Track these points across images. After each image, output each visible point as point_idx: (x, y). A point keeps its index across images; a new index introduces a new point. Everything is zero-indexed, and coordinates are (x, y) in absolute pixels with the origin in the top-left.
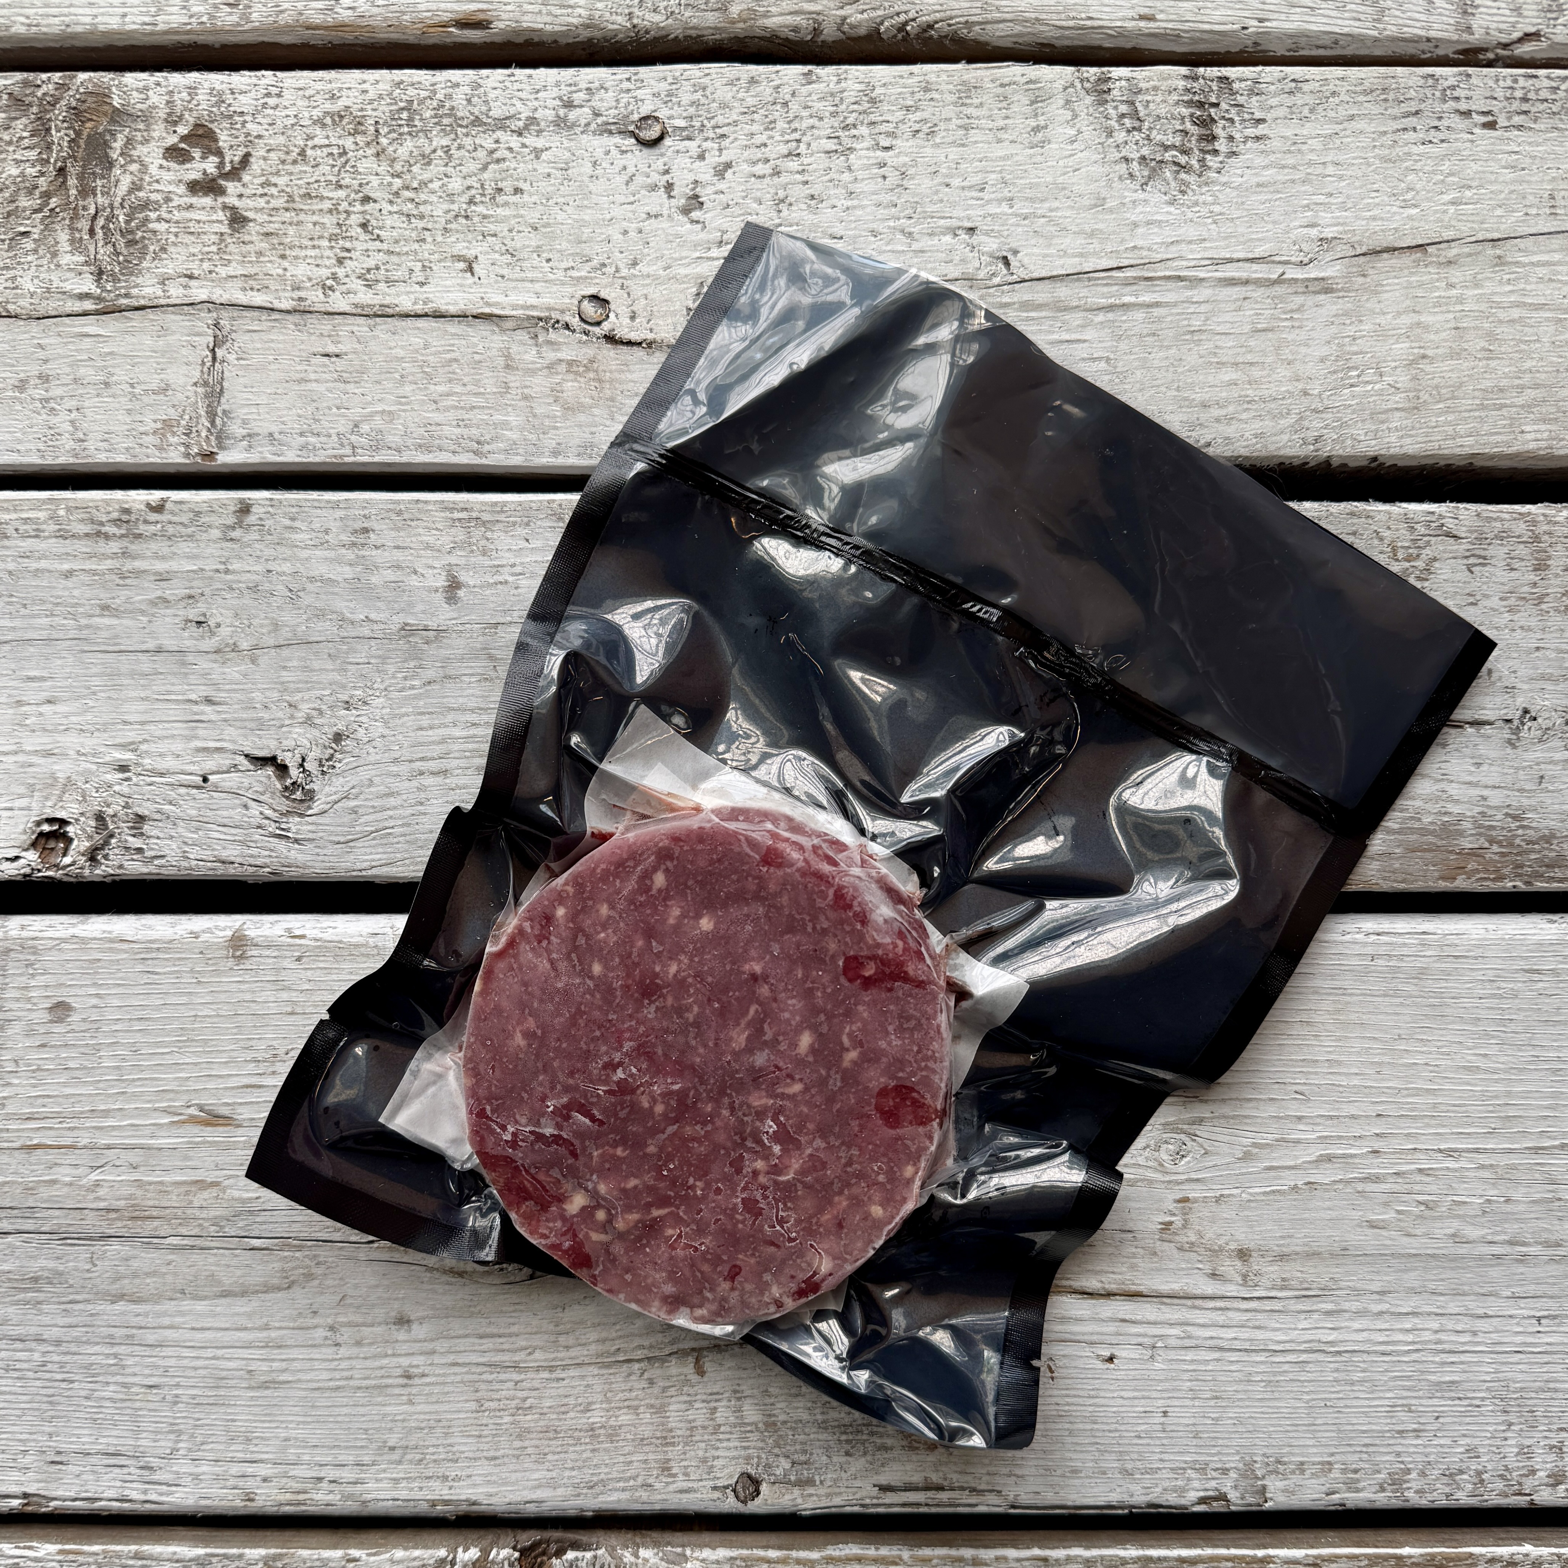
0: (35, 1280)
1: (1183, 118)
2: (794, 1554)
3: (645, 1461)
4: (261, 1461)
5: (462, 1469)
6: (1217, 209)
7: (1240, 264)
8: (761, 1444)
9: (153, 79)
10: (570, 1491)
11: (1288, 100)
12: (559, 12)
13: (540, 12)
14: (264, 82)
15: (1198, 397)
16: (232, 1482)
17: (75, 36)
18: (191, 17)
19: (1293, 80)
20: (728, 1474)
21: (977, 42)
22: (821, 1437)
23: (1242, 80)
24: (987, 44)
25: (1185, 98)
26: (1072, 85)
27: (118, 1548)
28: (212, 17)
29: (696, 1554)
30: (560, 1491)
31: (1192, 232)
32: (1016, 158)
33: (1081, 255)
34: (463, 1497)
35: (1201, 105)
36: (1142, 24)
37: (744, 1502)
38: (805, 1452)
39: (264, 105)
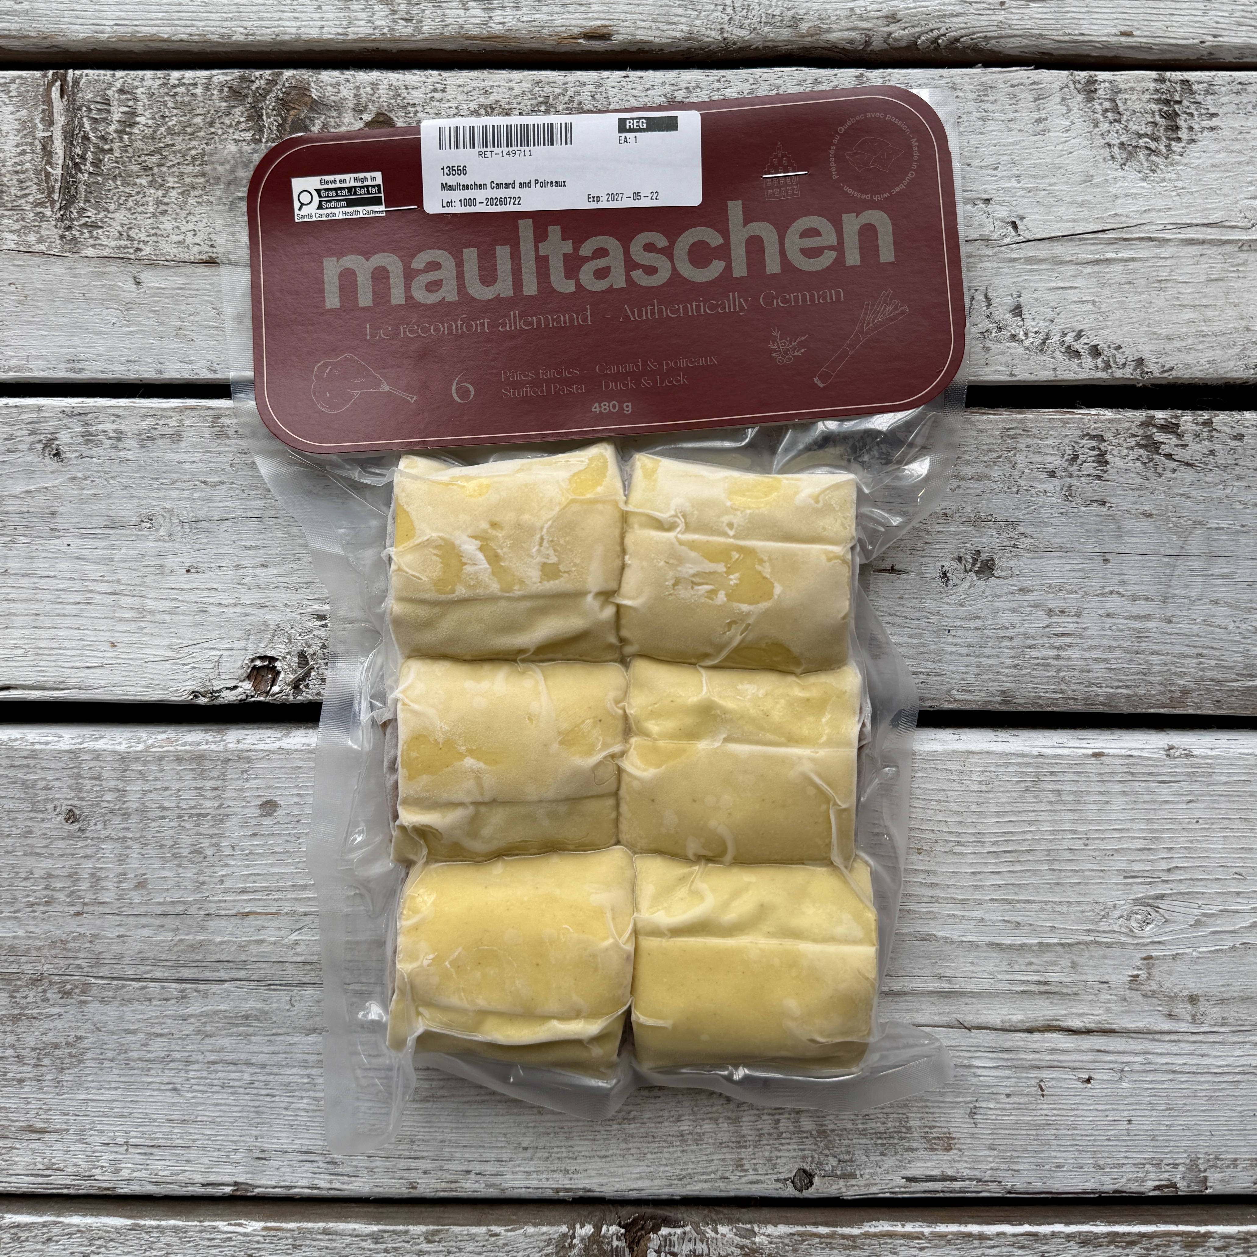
0: (246, 1017)
1: (1153, 112)
2: (840, 1230)
3: (723, 1160)
4: (423, 1158)
5: (580, 1164)
6: (1180, 184)
7: (1198, 228)
8: (814, 1147)
9: (343, 77)
10: (665, 1182)
11: (1236, 99)
12: (666, 27)
13: (651, 27)
14: (431, 80)
15: (1164, 332)
16: (399, 1174)
17: (284, 42)
18: (375, 29)
19: (1240, 83)
20: (788, 1169)
21: (992, 51)
22: (861, 1141)
23: (1199, 83)
24: (1000, 52)
25: (1155, 97)
26: (1067, 86)
27: (310, 1225)
28: (391, 29)
29: (762, 1231)
30: (657, 1182)
31: (1161, 203)
32: (1023, 144)
33: (1074, 221)
34: (580, 1186)
35: (1167, 102)
36: (1123, 39)
37: (800, 1191)
38: (848, 1153)
39: (432, 99)
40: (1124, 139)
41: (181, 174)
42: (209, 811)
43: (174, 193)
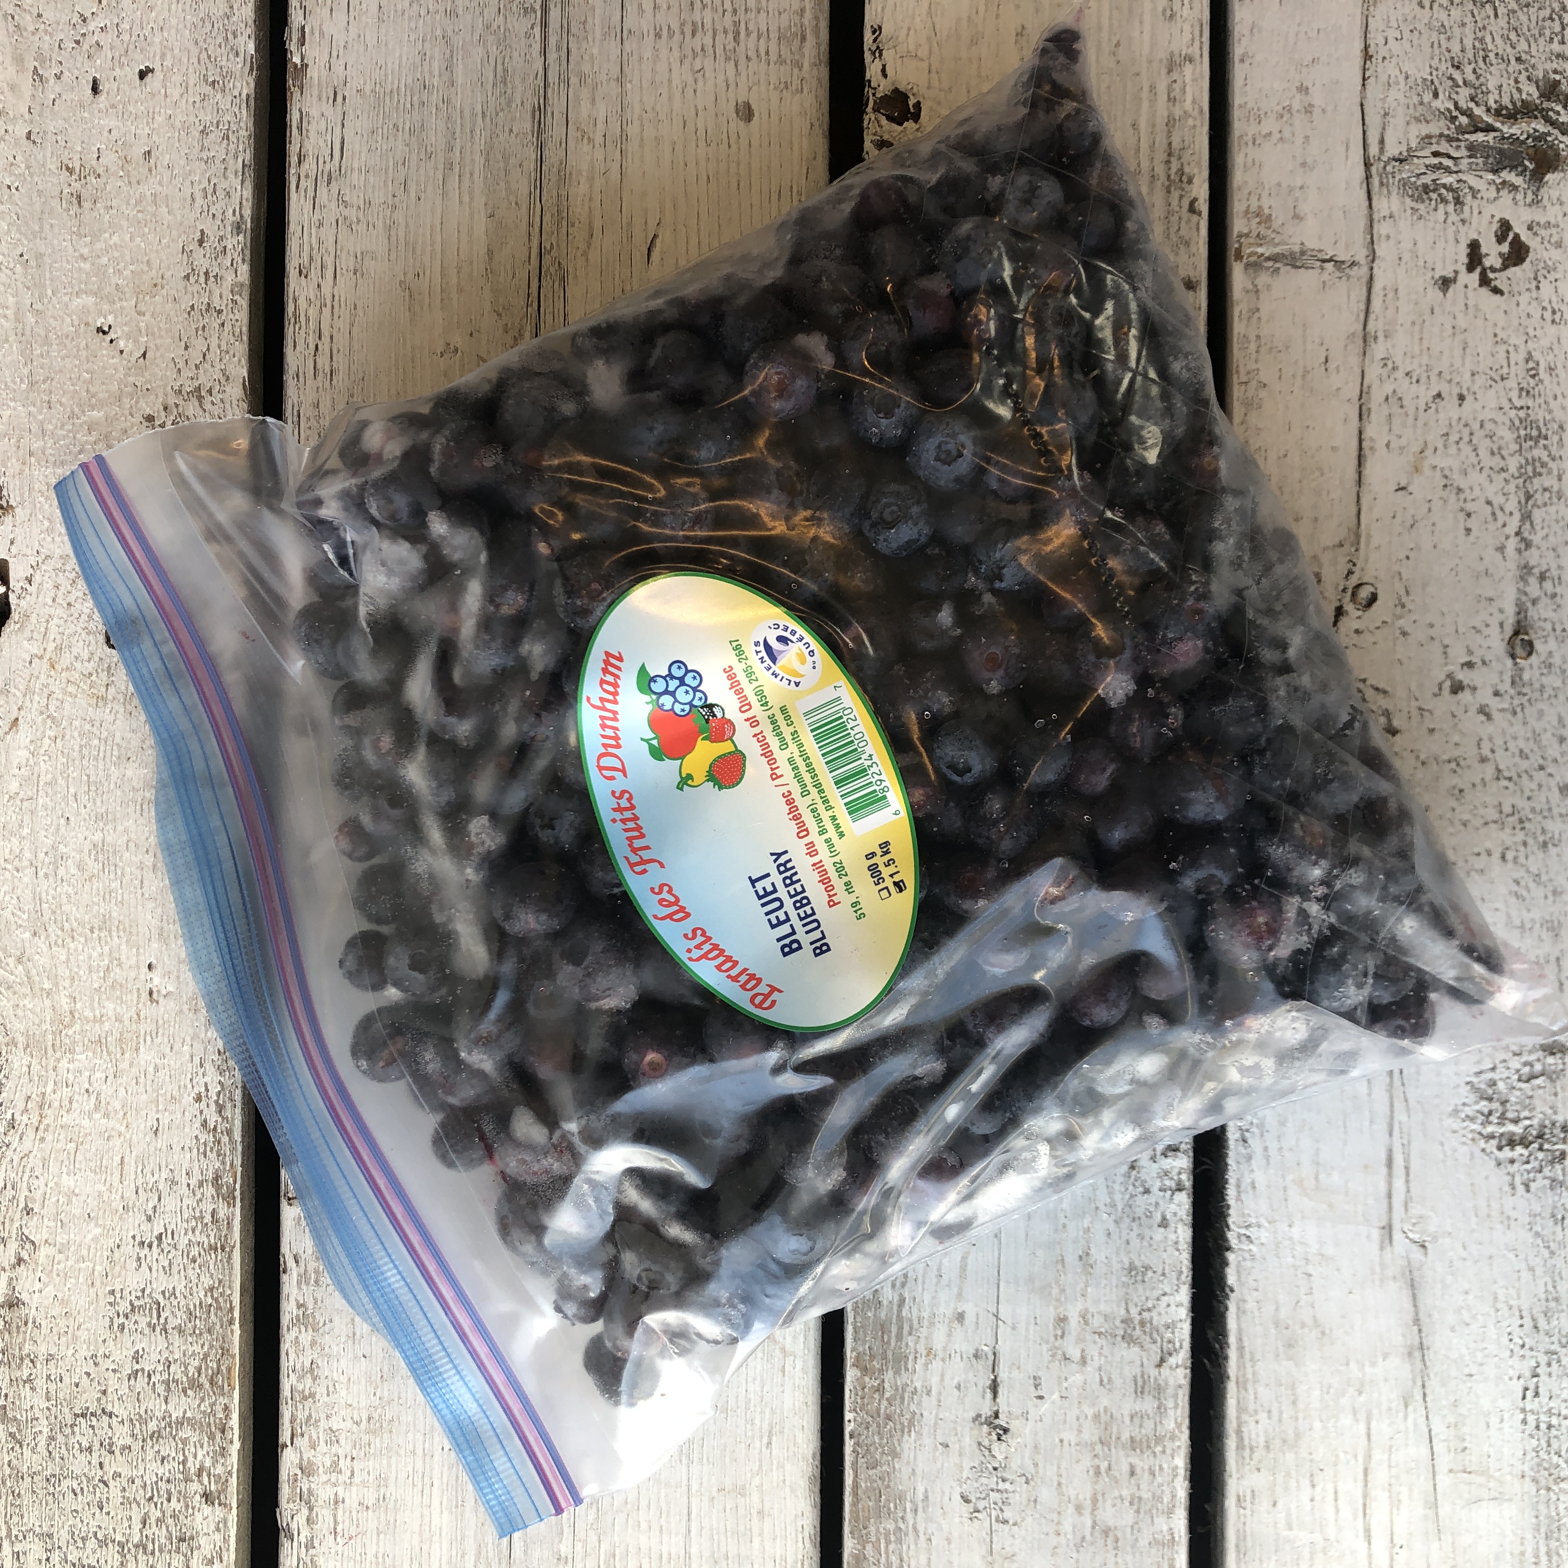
1: (1530, 1119)
7: (1404, 1169)
35: (1541, 1134)
39: (1544, 308)
40: (1501, 1086)
41: (1463, 25)
42: (742, 44)
43: (1443, 16)
